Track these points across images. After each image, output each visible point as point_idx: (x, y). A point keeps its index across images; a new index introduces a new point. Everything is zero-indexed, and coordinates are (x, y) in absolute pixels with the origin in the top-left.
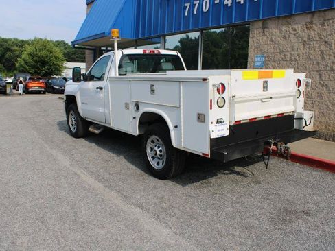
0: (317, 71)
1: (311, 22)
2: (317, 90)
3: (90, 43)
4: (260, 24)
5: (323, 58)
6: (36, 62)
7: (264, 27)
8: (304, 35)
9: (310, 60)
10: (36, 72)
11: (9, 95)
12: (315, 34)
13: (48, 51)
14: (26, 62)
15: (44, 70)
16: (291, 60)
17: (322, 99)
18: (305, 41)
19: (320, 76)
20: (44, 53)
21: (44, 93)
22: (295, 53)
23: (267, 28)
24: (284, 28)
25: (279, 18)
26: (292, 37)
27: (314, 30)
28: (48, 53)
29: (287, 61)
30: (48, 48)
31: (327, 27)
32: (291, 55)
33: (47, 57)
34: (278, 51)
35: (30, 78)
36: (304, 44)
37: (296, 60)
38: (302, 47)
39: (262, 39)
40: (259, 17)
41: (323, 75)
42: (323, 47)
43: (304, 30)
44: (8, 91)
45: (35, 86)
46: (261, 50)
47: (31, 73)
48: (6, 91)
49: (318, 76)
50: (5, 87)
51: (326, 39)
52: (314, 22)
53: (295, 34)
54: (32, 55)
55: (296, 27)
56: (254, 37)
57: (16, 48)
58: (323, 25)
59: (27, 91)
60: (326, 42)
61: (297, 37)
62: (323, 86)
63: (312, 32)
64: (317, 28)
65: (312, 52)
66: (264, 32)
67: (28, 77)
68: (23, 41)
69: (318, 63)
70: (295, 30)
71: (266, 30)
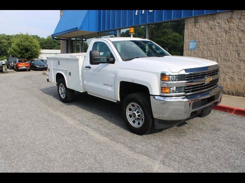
0: (236, 51)
1: (232, 18)
2: (237, 64)
3: (64, 36)
4: (193, 20)
5: (240, 42)
6: (22, 49)
7: (196, 22)
8: (226, 27)
9: (231, 43)
10: (22, 57)
11: (5, 73)
12: (234, 25)
13: (30, 42)
14: (14, 50)
15: (27, 55)
16: (216, 44)
17: (240, 69)
18: (226, 30)
19: (239, 54)
20: (27, 43)
21: (29, 70)
22: (219, 39)
23: (198, 22)
24: (211, 22)
25: (206, 15)
26: (217, 28)
27: (233, 23)
28: (30, 44)
29: (213, 44)
30: (29, 40)
31: (243, 21)
32: (216, 40)
33: (29, 46)
34: (206, 38)
35: (19, 61)
36: (226, 33)
37: (220, 44)
38: (224, 35)
39: (194, 30)
40: (192, 15)
41: (241, 53)
42: (240, 35)
43: (226, 23)
44: (4, 70)
45: (22, 66)
46: (194, 38)
47: (18, 57)
48: (2, 70)
49: (237, 54)
50: (2, 67)
51: (242, 29)
52: (234, 17)
53: (219, 26)
54: (18, 45)
55: (220, 21)
56: (188, 29)
57: (4, 41)
58: (240, 19)
59: (17, 69)
60: (243, 31)
61: (221, 28)
62: (241, 60)
63: (232, 24)
64: (236, 21)
65: (232, 38)
66: (195, 25)
67: (18, 60)
68: (9, 36)
69: (236, 46)
70: (219, 23)
71: (197, 24)
